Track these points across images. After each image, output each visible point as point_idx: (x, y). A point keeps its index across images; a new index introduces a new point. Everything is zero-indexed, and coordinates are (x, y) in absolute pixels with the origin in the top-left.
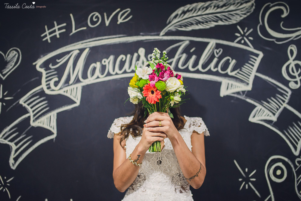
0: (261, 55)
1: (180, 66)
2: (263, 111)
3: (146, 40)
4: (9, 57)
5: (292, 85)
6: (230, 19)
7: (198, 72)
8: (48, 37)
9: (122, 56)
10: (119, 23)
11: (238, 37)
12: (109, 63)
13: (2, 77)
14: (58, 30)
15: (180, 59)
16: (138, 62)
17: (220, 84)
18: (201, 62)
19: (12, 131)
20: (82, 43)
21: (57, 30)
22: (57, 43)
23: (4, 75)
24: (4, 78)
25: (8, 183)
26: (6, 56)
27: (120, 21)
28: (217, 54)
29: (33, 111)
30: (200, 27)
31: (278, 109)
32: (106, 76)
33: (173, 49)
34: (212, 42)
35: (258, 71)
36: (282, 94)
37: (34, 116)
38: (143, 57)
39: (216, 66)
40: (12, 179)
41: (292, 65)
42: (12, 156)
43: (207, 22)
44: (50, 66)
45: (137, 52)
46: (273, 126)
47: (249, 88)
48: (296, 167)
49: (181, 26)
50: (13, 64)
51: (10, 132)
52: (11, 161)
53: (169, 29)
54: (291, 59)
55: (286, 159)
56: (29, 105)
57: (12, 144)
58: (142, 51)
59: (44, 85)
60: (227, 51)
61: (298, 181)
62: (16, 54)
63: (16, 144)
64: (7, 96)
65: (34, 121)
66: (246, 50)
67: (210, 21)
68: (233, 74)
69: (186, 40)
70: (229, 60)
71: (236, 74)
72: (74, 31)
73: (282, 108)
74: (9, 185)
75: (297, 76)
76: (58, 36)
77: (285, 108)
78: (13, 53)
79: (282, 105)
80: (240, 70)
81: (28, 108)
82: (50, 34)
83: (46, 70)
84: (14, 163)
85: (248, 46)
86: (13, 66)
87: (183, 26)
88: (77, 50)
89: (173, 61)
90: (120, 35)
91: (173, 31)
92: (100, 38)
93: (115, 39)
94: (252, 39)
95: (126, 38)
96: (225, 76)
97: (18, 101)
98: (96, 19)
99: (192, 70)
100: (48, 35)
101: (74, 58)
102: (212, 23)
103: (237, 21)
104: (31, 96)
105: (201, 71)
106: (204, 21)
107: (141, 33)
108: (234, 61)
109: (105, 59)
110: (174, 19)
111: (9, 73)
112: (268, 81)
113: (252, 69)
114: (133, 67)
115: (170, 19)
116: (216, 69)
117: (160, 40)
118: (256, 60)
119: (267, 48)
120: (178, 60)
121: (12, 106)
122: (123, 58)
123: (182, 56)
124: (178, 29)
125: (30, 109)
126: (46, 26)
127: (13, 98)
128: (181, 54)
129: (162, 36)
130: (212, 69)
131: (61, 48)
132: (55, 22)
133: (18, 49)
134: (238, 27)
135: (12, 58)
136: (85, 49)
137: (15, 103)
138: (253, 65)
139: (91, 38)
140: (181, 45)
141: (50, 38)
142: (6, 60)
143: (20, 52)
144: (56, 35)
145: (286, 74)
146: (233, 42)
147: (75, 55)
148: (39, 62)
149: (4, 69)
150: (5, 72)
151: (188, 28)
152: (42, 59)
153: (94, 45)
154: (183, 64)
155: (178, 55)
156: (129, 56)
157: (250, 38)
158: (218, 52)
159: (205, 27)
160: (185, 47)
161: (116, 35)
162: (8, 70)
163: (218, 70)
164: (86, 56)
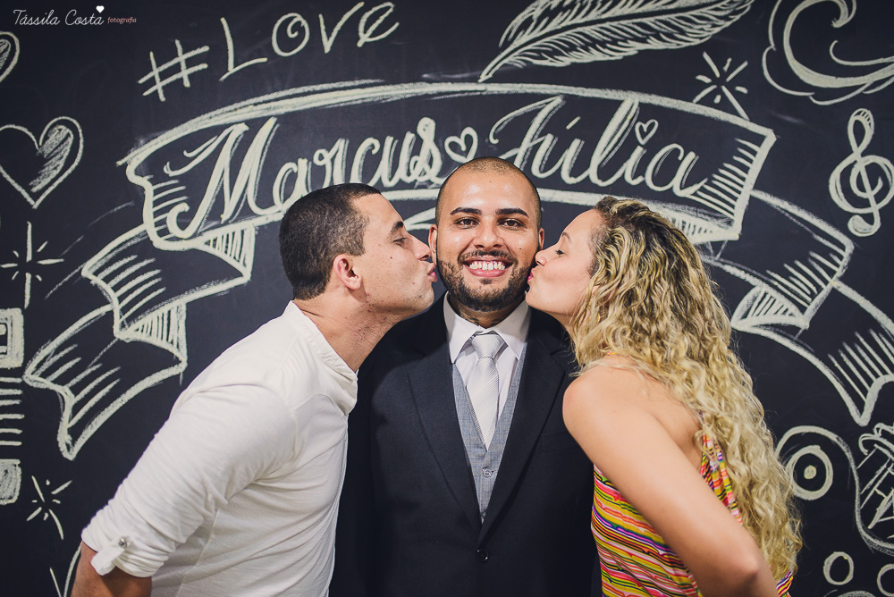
0: (770, 138)
1: (535, 170)
2: (772, 300)
3: (440, 94)
4: (48, 142)
5: (857, 226)
6: (683, 32)
7: (587, 186)
8: (159, 86)
9: (369, 141)
10: (360, 44)
11: (704, 86)
12: (333, 160)
13: (30, 200)
14: (185, 65)
15: (536, 148)
16: (415, 158)
18: (597, 158)
19: (61, 354)
20: (255, 104)
21: (183, 65)
22: (185, 102)
23: (35, 196)
24: (36, 205)
25: (56, 497)
26: (40, 144)
27: (364, 38)
28: (644, 135)
29: (121, 299)
30: (595, 56)
31: (813, 296)
33: (516, 118)
34: (631, 101)
35: (757, 186)
36: (826, 252)
37: (124, 310)
38: (429, 145)
39: (640, 170)
40: (66, 485)
41: (860, 168)
42: (66, 423)
43: (614, 42)
44: (167, 169)
45: (414, 131)
46: (798, 343)
47: (733, 233)
48: (858, 456)
49: (539, 54)
50: (61, 163)
51: (57, 358)
52: (63, 437)
53: (505, 61)
54: (857, 150)
55: (832, 436)
56: (107, 280)
57: (64, 391)
58: (427, 127)
59: (148, 225)
60: (673, 127)
61: (863, 498)
62: (68, 135)
63: (76, 390)
64: (44, 255)
65: (123, 326)
66: (727, 124)
67: (625, 40)
68: (687, 193)
69: (555, 95)
70: (676, 152)
71: (695, 194)
72: (232, 69)
73: (827, 289)
74: (58, 502)
75: (872, 201)
76: (187, 84)
77: (834, 291)
78: (60, 130)
79: (826, 282)
80: (708, 183)
81: (107, 288)
82: (163, 75)
83: (153, 182)
84: (70, 443)
85: (735, 113)
86: (59, 170)
87: (546, 52)
88: (243, 124)
89: (516, 156)
90: (364, 82)
91: (517, 67)
92: (306, 89)
93: (348, 92)
94: (744, 90)
95: (382, 88)
96: (663, 202)
97: (77, 271)
98: (296, 34)
99: (570, 181)
100: (157, 79)
101: (234, 146)
102: (632, 43)
103: (701, 38)
104: (114, 254)
105: (596, 185)
106: (605, 38)
107: (425, 76)
108: (692, 155)
109: (323, 151)
110: (521, 33)
111: (51, 188)
112: (787, 211)
113: (743, 179)
114: (401, 174)
115: (510, 32)
116: (640, 179)
117: (478, 93)
118: (754, 153)
119: (789, 119)
120: (529, 153)
121: (60, 284)
122: (373, 146)
123: (542, 142)
124: (530, 63)
125: (111, 292)
126: (151, 54)
127: (62, 260)
128: (538, 133)
129: (486, 82)
130: (628, 178)
131: (198, 119)
132: (177, 42)
133: (75, 122)
134: (706, 56)
135: (57, 148)
136: (265, 120)
137: (69, 276)
138: (746, 169)
139: (283, 89)
140: (539, 110)
141: (164, 88)
142: (40, 151)
143: (80, 131)
144: (181, 80)
145: (841, 194)
146: (690, 100)
147: (237, 139)
148: (135, 159)
149: (35, 178)
150: (39, 187)
151: (560, 58)
152: (143, 148)
153: (291, 109)
154: (544, 162)
155: (531, 137)
156: (389, 140)
157: (739, 89)
158: (645, 130)
159: (611, 56)
160: (551, 115)
161: (352, 80)
162: (48, 180)
163: (644, 182)
164: (267, 141)
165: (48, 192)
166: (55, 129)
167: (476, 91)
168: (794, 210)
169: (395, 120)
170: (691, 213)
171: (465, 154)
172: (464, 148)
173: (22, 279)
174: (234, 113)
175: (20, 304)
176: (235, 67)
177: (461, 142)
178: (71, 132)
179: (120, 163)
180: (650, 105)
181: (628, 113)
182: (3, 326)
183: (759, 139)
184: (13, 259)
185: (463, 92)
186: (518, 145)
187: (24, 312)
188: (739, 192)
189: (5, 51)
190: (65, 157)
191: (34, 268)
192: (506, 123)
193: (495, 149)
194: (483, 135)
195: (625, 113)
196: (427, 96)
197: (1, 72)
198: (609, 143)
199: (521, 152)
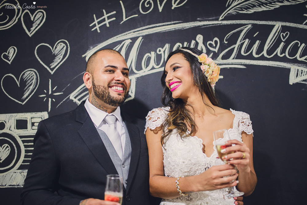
1: (242, 53)
3: (204, 25)
4: (57, 49)
7: (263, 58)
8: (97, 27)
9: (178, 44)
10: (173, 8)
12: (164, 52)
13: (50, 71)
14: (107, 19)
15: (242, 44)
17: (289, 70)
18: (266, 47)
20: (134, 32)
21: (106, 19)
22: (107, 33)
23: (52, 70)
24: (52, 73)
26: (54, 50)
27: (174, 6)
28: (284, 38)
30: (263, 9)
32: (161, 67)
33: (234, 33)
34: (278, 25)
38: (201, 45)
39: (283, 51)
43: (271, 3)
45: (195, 40)
49: (242, 9)
50: (62, 57)
53: (229, 12)
56: (79, 100)
60: (295, 34)
62: (64, 46)
64: (56, 91)
67: (275, 2)
68: (303, 59)
69: (249, 24)
70: (297, 43)
71: (306, 60)
72: (125, 19)
76: (108, 25)
78: (61, 45)
82: (99, 23)
86: (61, 59)
87: (244, 8)
88: (130, 40)
89: (235, 47)
90: (175, 22)
91: (233, 14)
93: (169, 26)
95: (182, 24)
96: (293, 63)
97: (68, 97)
98: (148, 5)
99: (256, 56)
100: (97, 24)
101: (126, 48)
102: (277, 3)
104: (82, 90)
105: (266, 58)
106: (267, 2)
107: (198, 19)
108: (303, 45)
109: (160, 49)
110: (234, 2)
111: (58, 66)
115: (230, 1)
116: (283, 55)
117: (219, 25)
120: (239, 46)
121: (62, 102)
122: (179, 46)
123: (244, 42)
124: (239, 12)
126: (94, 15)
127: (62, 93)
128: (243, 39)
129: (222, 20)
130: (279, 54)
131: (112, 38)
132: (104, 10)
133: (66, 41)
135: (60, 51)
136: (138, 38)
137: (65, 99)
139: (144, 26)
140: (243, 30)
141: (99, 27)
142: (54, 53)
143: (68, 45)
144: (106, 24)
146: (302, 24)
147: (128, 45)
148: (89, 54)
149: (52, 63)
150: (53, 66)
151: (250, 10)
152: (92, 50)
153: (147, 33)
154: (246, 50)
155: (240, 40)
156: (186, 43)
158: (284, 36)
159: (269, 8)
160: (247, 32)
161: (170, 21)
162: (57, 63)
163: (285, 56)
164: (139, 45)
165: (57, 68)
166: (59, 44)
167: (218, 24)
169: (188, 36)
170: (304, 67)
171: (215, 47)
172: (214, 45)
173: (47, 101)
174: (126, 35)
175: (47, 110)
176: (126, 18)
177: (213, 43)
178: (65, 45)
179: (83, 56)
180: (286, 26)
182: (41, 119)
184: (44, 93)
185: (213, 24)
186: (235, 44)
187: (48, 113)
189: (41, 17)
190: (63, 55)
191: (52, 96)
192: (230, 35)
193: (227, 45)
194: (222, 40)
195: (276, 29)
196: (199, 26)
197: (39, 25)
198: (271, 41)
199: (236, 46)
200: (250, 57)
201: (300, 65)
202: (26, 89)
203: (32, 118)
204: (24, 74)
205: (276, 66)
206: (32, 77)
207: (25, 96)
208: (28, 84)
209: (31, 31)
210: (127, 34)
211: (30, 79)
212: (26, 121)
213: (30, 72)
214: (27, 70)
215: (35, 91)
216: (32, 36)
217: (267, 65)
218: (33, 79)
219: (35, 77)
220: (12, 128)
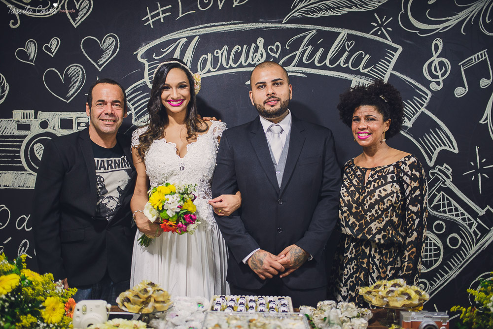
0: (400, 49)
1: (304, 60)
3: (266, 28)
4: (105, 44)
5: (433, 86)
6: (367, 5)
7: (325, 67)
8: (151, 21)
9: (237, 47)
10: (234, 6)
11: (374, 27)
12: (222, 54)
13: (98, 67)
14: (162, 13)
15: (305, 51)
16: (255, 54)
17: (350, 82)
18: (329, 56)
20: (190, 30)
22: (162, 29)
23: (100, 66)
24: (100, 70)
26: (102, 44)
27: (236, 4)
28: (349, 47)
29: (135, 109)
30: (330, 13)
31: (414, 114)
32: (218, 70)
33: (297, 39)
34: (344, 32)
35: (394, 69)
36: (420, 97)
37: (136, 113)
38: (261, 49)
39: (346, 61)
41: (436, 63)
43: (338, 8)
44: (154, 56)
45: (256, 43)
46: (407, 133)
48: (429, 178)
49: (307, 12)
50: (111, 53)
53: (293, 15)
54: (435, 55)
59: (146, 79)
60: (361, 44)
61: (429, 195)
62: (113, 41)
65: (136, 120)
66: (383, 43)
67: (343, 7)
68: (365, 71)
69: (313, 29)
70: (362, 54)
71: (368, 72)
72: (181, 15)
73: (420, 112)
75: (440, 76)
76: (162, 21)
77: (423, 113)
78: (110, 39)
79: (420, 109)
80: (374, 67)
82: (153, 17)
83: (148, 61)
85: (386, 39)
86: (109, 56)
87: (310, 11)
88: (185, 38)
89: (296, 54)
90: (235, 22)
91: (298, 17)
92: (212, 24)
93: (229, 26)
94: (391, 29)
95: (242, 24)
96: (356, 75)
98: (207, 1)
99: (318, 65)
100: (150, 18)
101: (182, 47)
102: (345, 9)
103: (374, 7)
104: (132, 90)
105: (329, 67)
106: (334, 6)
107: (260, 20)
108: (368, 56)
109: (218, 50)
110: (300, 3)
111: (106, 63)
112: (405, 80)
113: (388, 66)
114: (250, 60)
115: (295, 3)
116: (346, 65)
118: (393, 55)
119: (408, 42)
120: (302, 53)
122: (238, 49)
123: (307, 49)
124: (304, 16)
125: (131, 106)
126: (148, 8)
128: (306, 45)
129: (285, 23)
130: (342, 64)
131: (167, 36)
132: (158, 3)
133: (116, 35)
134: (375, 14)
135: (109, 46)
136: (195, 36)
138: (390, 62)
139: (202, 24)
140: (307, 36)
141: (152, 22)
142: (102, 47)
143: (118, 39)
144: (160, 19)
145: (428, 73)
146: (368, 33)
147: (183, 44)
148: (141, 52)
149: (100, 59)
150: (102, 62)
151: (316, 14)
152: (144, 47)
153: (205, 33)
154: (308, 57)
155: (303, 47)
156: (245, 46)
157: (388, 29)
158: (349, 45)
159: (337, 14)
160: (311, 38)
161: (230, 21)
162: (105, 60)
163: (348, 66)
164: (195, 45)
165: (105, 65)
166: (108, 38)
167: (281, 27)
168: (408, 79)
169: (247, 38)
171: (276, 53)
172: (275, 51)
177: (274, 48)
179: (135, 53)
180: (352, 35)
181: (343, 37)
183: (395, 50)
185: (275, 27)
186: (298, 50)
188: (386, 71)
189: (87, 5)
190: (112, 50)
192: (293, 41)
193: (288, 51)
194: (283, 45)
195: (341, 37)
196: (261, 28)
197: (85, 14)
198: (334, 50)
199: (298, 52)
200: (312, 66)
201: (362, 77)
202: (71, 86)
203: (77, 118)
204: (68, 69)
205: (338, 77)
206: (77, 73)
207: (70, 94)
208: (73, 81)
209: (76, 22)
210: (182, 32)
211: (75, 75)
212: (72, 121)
213: (75, 67)
214: (72, 65)
215: (81, 89)
216: (77, 27)
217: (329, 75)
218: (79, 76)
219: (81, 73)
220: (56, 127)
